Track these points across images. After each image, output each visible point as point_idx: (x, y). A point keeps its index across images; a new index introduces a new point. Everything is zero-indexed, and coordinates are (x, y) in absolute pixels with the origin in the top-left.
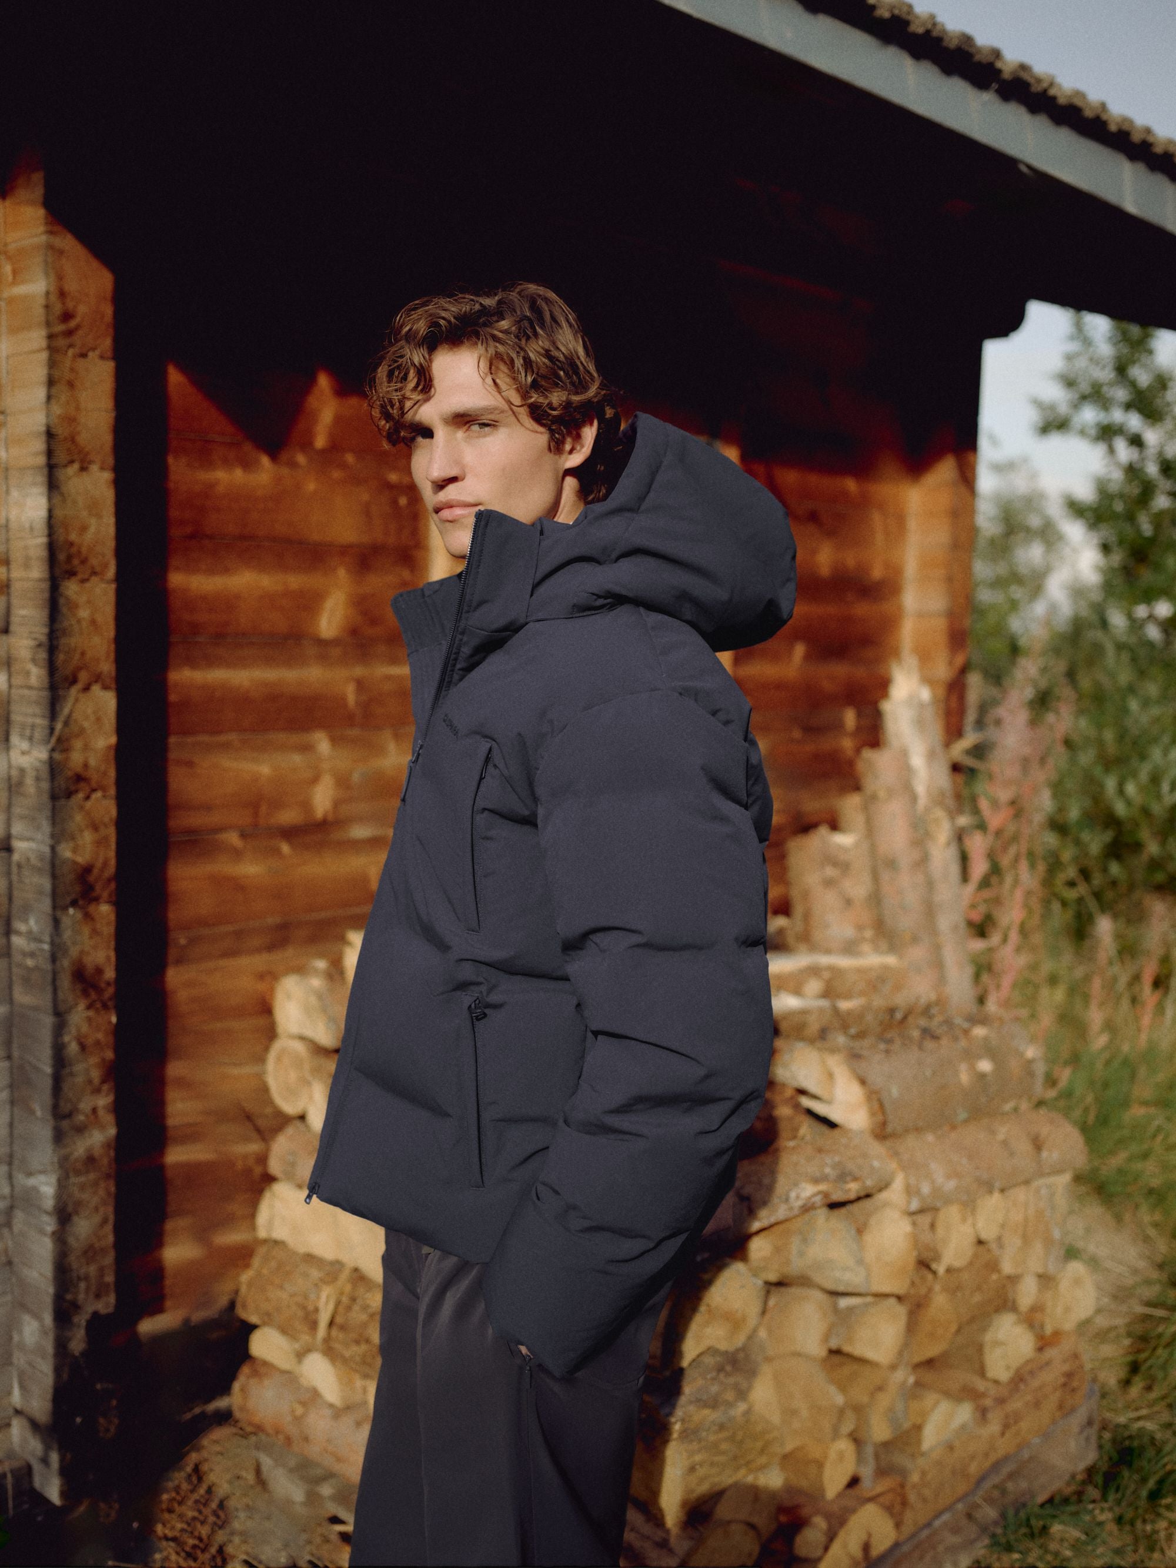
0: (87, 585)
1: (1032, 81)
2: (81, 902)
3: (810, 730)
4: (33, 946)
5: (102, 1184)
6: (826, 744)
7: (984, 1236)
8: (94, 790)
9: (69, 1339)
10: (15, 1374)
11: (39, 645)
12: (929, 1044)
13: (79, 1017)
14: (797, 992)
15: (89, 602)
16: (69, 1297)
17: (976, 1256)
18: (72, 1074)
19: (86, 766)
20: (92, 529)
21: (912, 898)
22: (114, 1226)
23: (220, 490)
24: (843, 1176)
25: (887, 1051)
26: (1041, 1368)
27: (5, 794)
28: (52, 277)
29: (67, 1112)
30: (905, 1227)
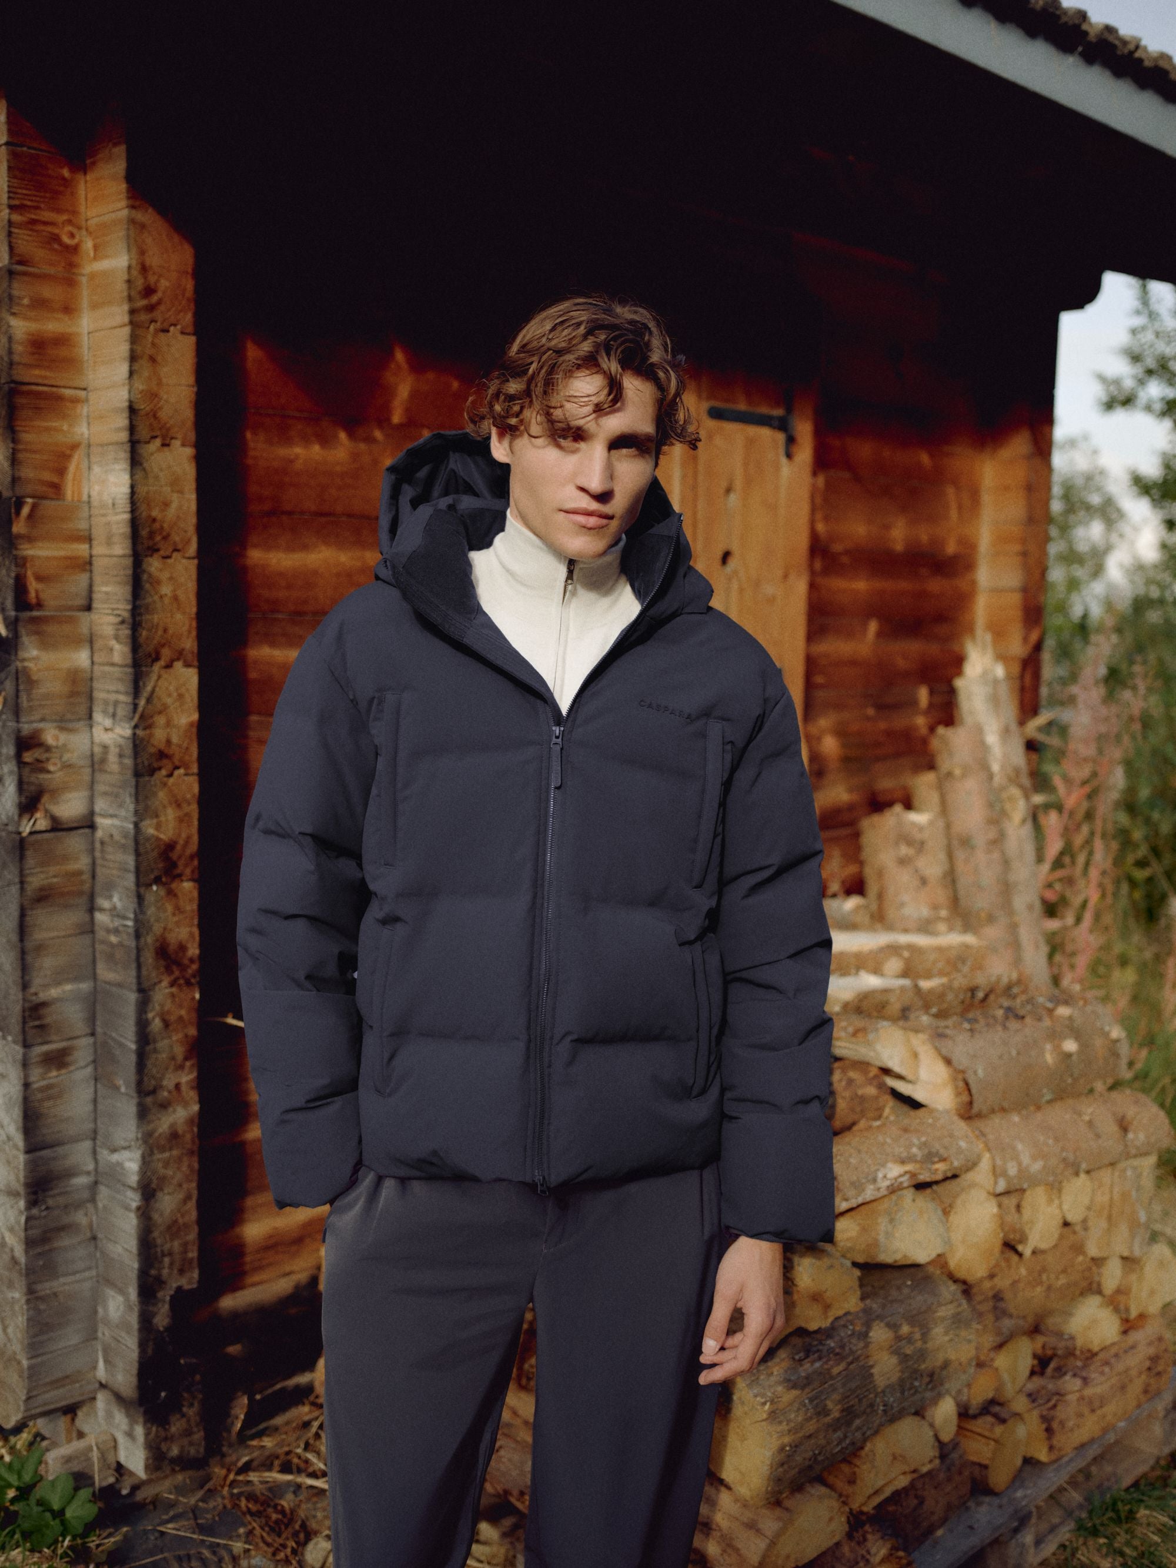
0: (169, 561)
1: (1117, 42)
2: (164, 879)
3: (882, 707)
4: (117, 923)
5: (185, 1159)
6: (899, 722)
7: (1070, 1218)
8: (177, 768)
9: (154, 1315)
10: (100, 1348)
11: (123, 622)
12: (1013, 1025)
13: (162, 994)
14: (877, 971)
15: (171, 578)
16: (153, 1272)
17: (1062, 1237)
18: (155, 1051)
19: (169, 742)
20: (174, 505)
21: (988, 876)
22: (197, 1201)
23: (299, 465)
24: (930, 1157)
25: (971, 1030)
26: (1126, 1352)
27: (88, 770)
28: (134, 250)
29: (151, 1088)
30: (991, 1208)
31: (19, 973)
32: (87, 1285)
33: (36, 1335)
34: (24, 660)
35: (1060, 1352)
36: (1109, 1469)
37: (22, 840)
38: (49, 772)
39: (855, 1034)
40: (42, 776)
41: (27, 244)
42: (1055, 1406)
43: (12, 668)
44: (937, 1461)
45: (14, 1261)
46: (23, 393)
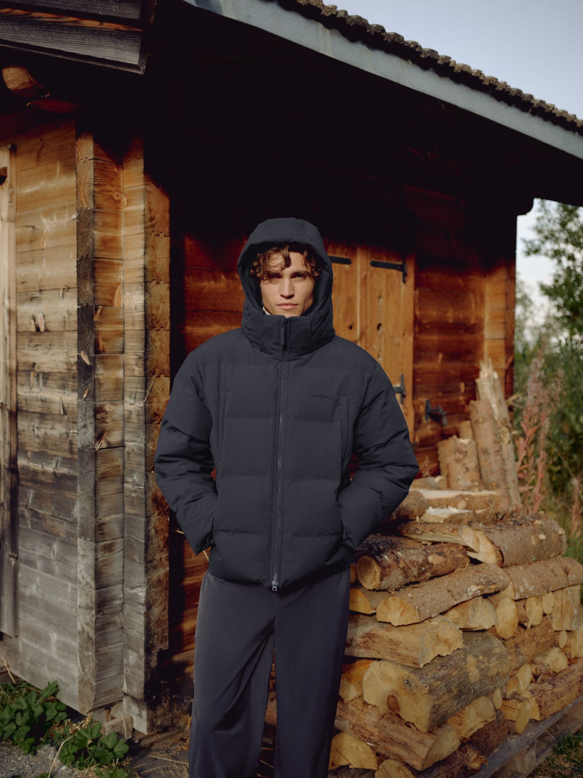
0: (159, 332)
1: (545, 107)
3: (445, 392)
4: (136, 487)
5: (164, 591)
6: (452, 399)
7: (546, 612)
9: (151, 661)
10: (124, 677)
11: (140, 358)
12: (518, 528)
13: (155, 518)
14: (455, 506)
15: (160, 339)
16: (150, 642)
17: (542, 621)
18: (152, 543)
19: (158, 409)
20: (161, 309)
21: (496, 467)
22: (168, 611)
23: (206, 290)
24: (489, 583)
25: (500, 530)
26: (570, 673)
27: (122, 422)
28: (146, 203)
29: (150, 560)
30: (513, 606)
31: (93, 510)
32: (119, 649)
33: (99, 671)
34: (98, 375)
35: (543, 672)
36: (564, 726)
37: (96, 452)
38: (107, 423)
39: (452, 531)
40: (104, 424)
41: (101, 200)
42: (541, 696)
43: (93, 378)
44: (495, 717)
45: (89, 638)
46: (97, 262)
